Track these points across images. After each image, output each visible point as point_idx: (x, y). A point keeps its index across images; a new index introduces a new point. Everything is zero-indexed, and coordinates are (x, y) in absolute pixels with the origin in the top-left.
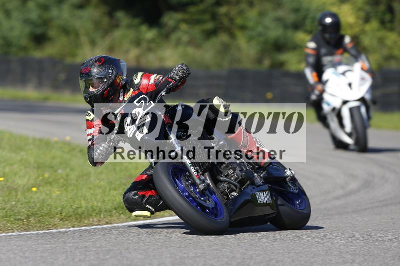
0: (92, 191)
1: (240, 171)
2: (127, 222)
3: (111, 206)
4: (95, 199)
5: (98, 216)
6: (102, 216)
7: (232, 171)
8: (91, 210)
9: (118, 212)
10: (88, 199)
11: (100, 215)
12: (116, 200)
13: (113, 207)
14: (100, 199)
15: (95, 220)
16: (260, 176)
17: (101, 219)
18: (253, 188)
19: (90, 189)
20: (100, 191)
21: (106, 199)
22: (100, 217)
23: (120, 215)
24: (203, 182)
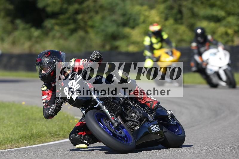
0: (6, 129)
1: (139, 113)
2: (28, 146)
3: (18, 137)
4: (8, 133)
5: (11, 143)
6: (13, 143)
7: (134, 114)
8: (6, 140)
9: (23, 141)
10: (4, 133)
11: (12, 142)
12: (21, 133)
13: (20, 137)
14: (11, 133)
15: (9, 145)
16: (151, 115)
17: (12, 145)
18: (148, 123)
19: (5, 127)
20: (11, 128)
21: (15, 133)
22: (12, 144)
23: (24, 142)
24: (117, 121)
